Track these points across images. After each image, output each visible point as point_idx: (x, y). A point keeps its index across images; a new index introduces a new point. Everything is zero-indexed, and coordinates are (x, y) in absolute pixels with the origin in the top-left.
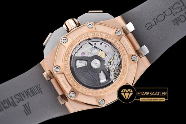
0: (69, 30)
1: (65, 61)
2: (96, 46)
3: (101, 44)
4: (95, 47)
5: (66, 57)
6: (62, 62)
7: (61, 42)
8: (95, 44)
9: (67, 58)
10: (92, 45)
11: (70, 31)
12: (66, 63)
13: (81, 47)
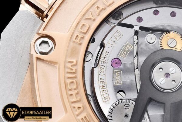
0: (42, 12)
1: (73, 105)
2: (143, 24)
3: (156, 13)
4: (142, 28)
5: (70, 93)
6: (66, 111)
7: (35, 55)
8: (140, 19)
9: (74, 92)
10: (131, 26)
11: (47, 16)
12: (79, 108)
13: (102, 45)
